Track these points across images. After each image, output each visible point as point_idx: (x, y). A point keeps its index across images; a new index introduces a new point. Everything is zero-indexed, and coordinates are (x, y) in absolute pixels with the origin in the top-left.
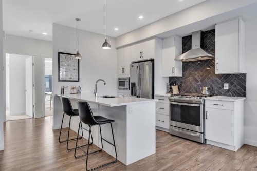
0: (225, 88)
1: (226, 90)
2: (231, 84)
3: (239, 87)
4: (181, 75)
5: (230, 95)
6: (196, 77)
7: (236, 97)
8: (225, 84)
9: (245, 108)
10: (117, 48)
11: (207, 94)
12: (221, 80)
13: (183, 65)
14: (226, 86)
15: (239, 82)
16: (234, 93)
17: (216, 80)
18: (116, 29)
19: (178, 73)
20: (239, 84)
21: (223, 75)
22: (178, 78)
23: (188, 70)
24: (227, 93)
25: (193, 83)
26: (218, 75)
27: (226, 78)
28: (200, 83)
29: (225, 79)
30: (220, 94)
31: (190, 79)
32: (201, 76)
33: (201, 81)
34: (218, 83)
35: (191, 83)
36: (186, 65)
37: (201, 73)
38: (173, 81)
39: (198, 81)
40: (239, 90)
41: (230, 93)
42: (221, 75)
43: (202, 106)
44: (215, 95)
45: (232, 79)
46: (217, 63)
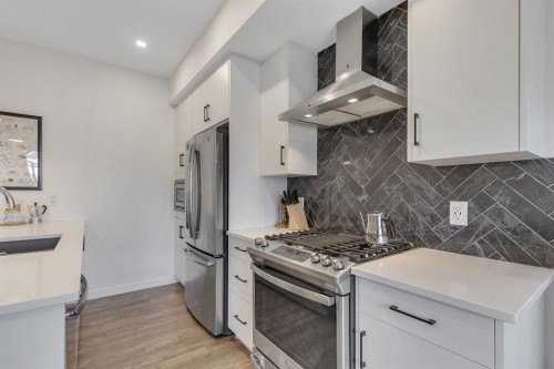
0: (453, 221)
1: (455, 228)
2: (480, 203)
3: (514, 220)
4: (313, 172)
5: (472, 252)
6: (355, 176)
8: (454, 205)
11: (381, 240)
12: (438, 189)
13: (319, 140)
14: (459, 213)
15: (514, 196)
16: (492, 239)
17: (418, 188)
19: (301, 163)
20: (518, 206)
21: (444, 169)
22: (307, 179)
23: (334, 154)
24: (460, 243)
25: (345, 197)
26: (423, 169)
27: (460, 175)
28: (365, 197)
29: (455, 183)
30: (433, 242)
31: (339, 182)
32: (370, 172)
33: (370, 191)
34: (425, 197)
35: (340, 196)
36: (329, 139)
37: (369, 164)
38: (294, 189)
39: (358, 191)
40: (514, 232)
41: (476, 243)
42: (438, 168)
43: (343, 304)
44: (416, 246)
45: (484, 183)
46: (417, 115)
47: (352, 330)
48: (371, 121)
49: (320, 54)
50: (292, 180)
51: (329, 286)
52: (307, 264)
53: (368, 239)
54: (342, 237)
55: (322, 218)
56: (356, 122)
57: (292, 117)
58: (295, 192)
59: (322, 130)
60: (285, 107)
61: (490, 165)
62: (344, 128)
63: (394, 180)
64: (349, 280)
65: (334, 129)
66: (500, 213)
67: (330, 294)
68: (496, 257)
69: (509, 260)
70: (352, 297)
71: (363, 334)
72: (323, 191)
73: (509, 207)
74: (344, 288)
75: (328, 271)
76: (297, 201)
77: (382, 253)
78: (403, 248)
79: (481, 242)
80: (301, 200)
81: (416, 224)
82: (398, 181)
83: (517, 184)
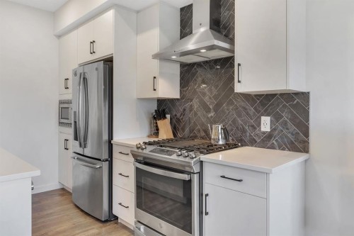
0: (263, 129)
1: (264, 133)
2: (276, 118)
3: (293, 128)
4: (177, 96)
5: (272, 147)
6: (206, 99)
7: (287, 153)
8: (263, 118)
9: (307, 182)
10: (59, 37)
11: (221, 142)
12: (255, 109)
13: (181, 73)
14: (266, 124)
15: (291, 112)
16: (282, 138)
17: (245, 109)
19: (169, 89)
20: (294, 119)
21: (259, 96)
22: (172, 101)
23: (191, 83)
24: (266, 141)
25: (199, 114)
26: (247, 97)
27: (265, 101)
28: (212, 114)
29: (263, 104)
30: (253, 143)
31: (195, 104)
32: (216, 97)
33: (216, 109)
34: (248, 114)
35: (196, 114)
36: (188, 72)
37: (215, 92)
38: (162, 109)
39: (208, 110)
40: (292, 134)
41: (274, 141)
42: (256, 96)
43: (196, 178)
44: (242, 146)
45: (278, 105)
46: (239, 65)
48: (216, 61)
49: (182, 9)
50: (161, 102)
51: (187, 169)
52: (174, 157)
53: (213, 142)
54: (197, 142)
55: (183, 129)
56: (207, 62)
57: (162, 57)
58: (164, 110)
59: (183, 65)
60: (156, 50)
61: (282, 95)
62: (199, 64)
63: (231, 103)
64: (199, 164)
65: (192, 65)
66: (285, 123)
67: (189, 173)
68: (283, 149)
69: (290, 150)
70: (201, 174)
71: (207, 195)
72: (184, 110)
73: (290, 119)
74: (196, 169)
75: (187, 160)
76: (165, 118)
77: (220, 149)
78: (235, 146)
79: (276, 141)
80: (168, 116)
81: (244, 131)
82: (233, 103)
83: (294, 106)
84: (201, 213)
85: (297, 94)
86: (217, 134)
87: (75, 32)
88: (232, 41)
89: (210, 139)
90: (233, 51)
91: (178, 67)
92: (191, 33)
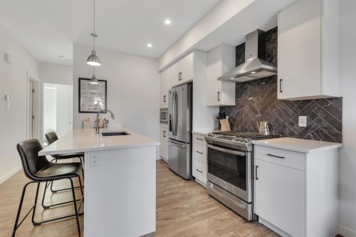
0: (300, 125)
1: (301, 128)
2: (312, 117)
3: (326, 124)
4: (233, 103)
5: (309, 138)
6: (255, 105)
7: (321, 142)
8: (301, 117)
9: (340, 163)
10: (160, 72)
11: (267, 133)
12: (294, 111)
13: (236, 89)
14: (303, 121)
15: (326, 113)
16: (317, 131)
17: (285, 111)
18: (150, 45)
19: (228, 100)
20: (328, 118)
21: (297, 102)
22: (230, 107)
23: (244, 95)
24: (303, 134)
25: (249, 115)
26: (286, 102)
27: (303, 105)
28: (259, 115)
29: (301, 108)
30: (292, 135)
31: (246, 109)
32: (262, 104)
33: (262, 112)
34: (287, 114)
35: (247, 115)
36: (241, 88)
37: (261, 100)
38: (223, 112)
39: (256, 113)
40: (326, 128)
41: (310, 134)
42: (294, 101)
43: (249, 155)
44: (283, 137)
45: (314, 108)
46: (281, 80)
47: (252, 166)
48: (262, 79)
49: (237, 47)
50: (222, 108)
51: (243, 149)
52: (234, 141)
53: (260, 133)
54: (248, 133)
55: (238, 126)
56: (255, 80)
57: (223, 79)
58: (224, 113)
59: (237, 84)
60: (220, 75)
61: (317, 100)
62: (249, 82)
63: (274, 107)
64: (251, 146)
65: (244, 83)
66: (320, 121)
67: (244, 152)
68: (319, 140)
69: (324, 140)
70: (252, 153)
71: (257, 167)
72: (238, 113)
73: (324, 118)
74: (249, 149)
75: (243, 143)
76: (225, 118)
77: (266, 137)
78: (278, 137)
79: (312, 133)
80: (227, 117)
81: (284, 127)
82: (275, 107)
83: (327, 108)
84: (252, 178)
85: (331, 99)
86: (264, 128)
87: (170, 68)
88: (275, 65)
89: (258, 132)
90: (276, 71)
91: (234, 85)
92: (244, 62)
